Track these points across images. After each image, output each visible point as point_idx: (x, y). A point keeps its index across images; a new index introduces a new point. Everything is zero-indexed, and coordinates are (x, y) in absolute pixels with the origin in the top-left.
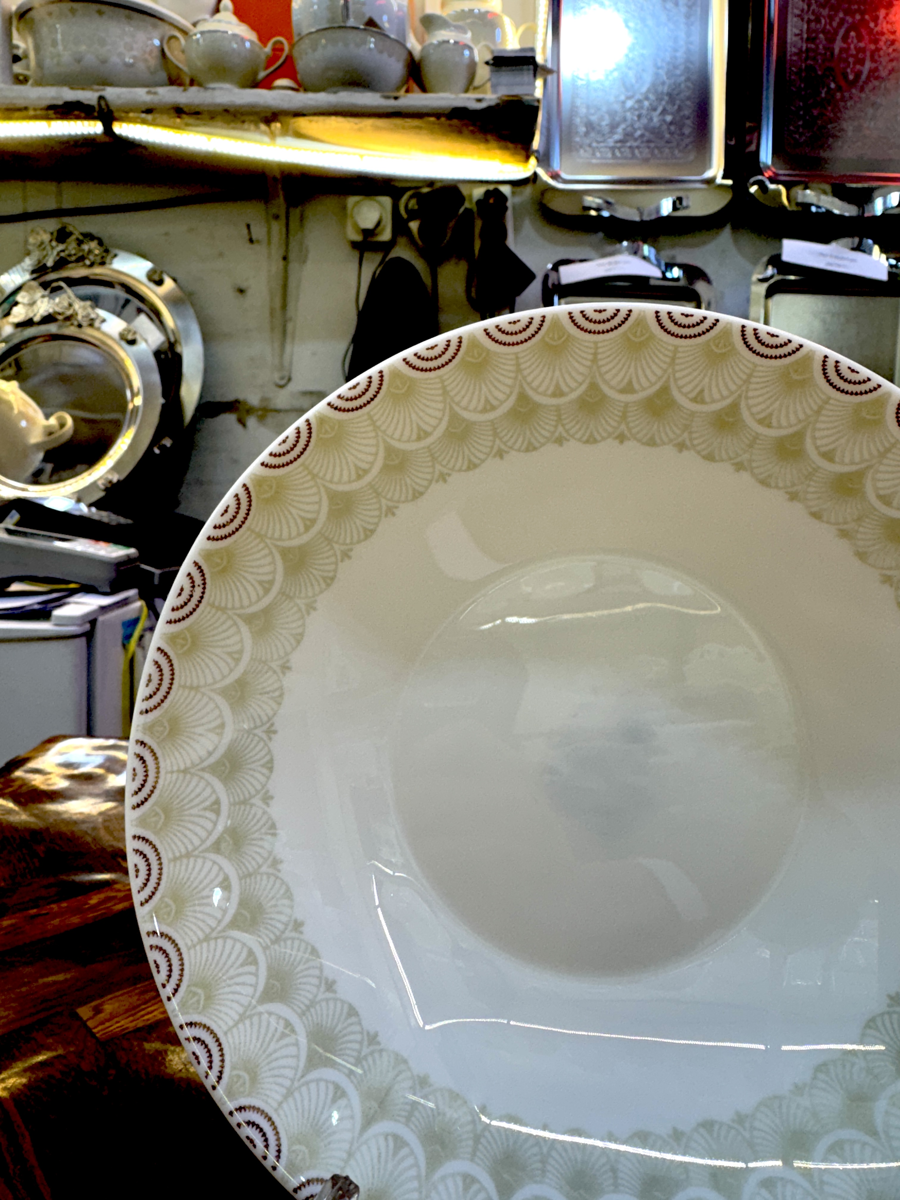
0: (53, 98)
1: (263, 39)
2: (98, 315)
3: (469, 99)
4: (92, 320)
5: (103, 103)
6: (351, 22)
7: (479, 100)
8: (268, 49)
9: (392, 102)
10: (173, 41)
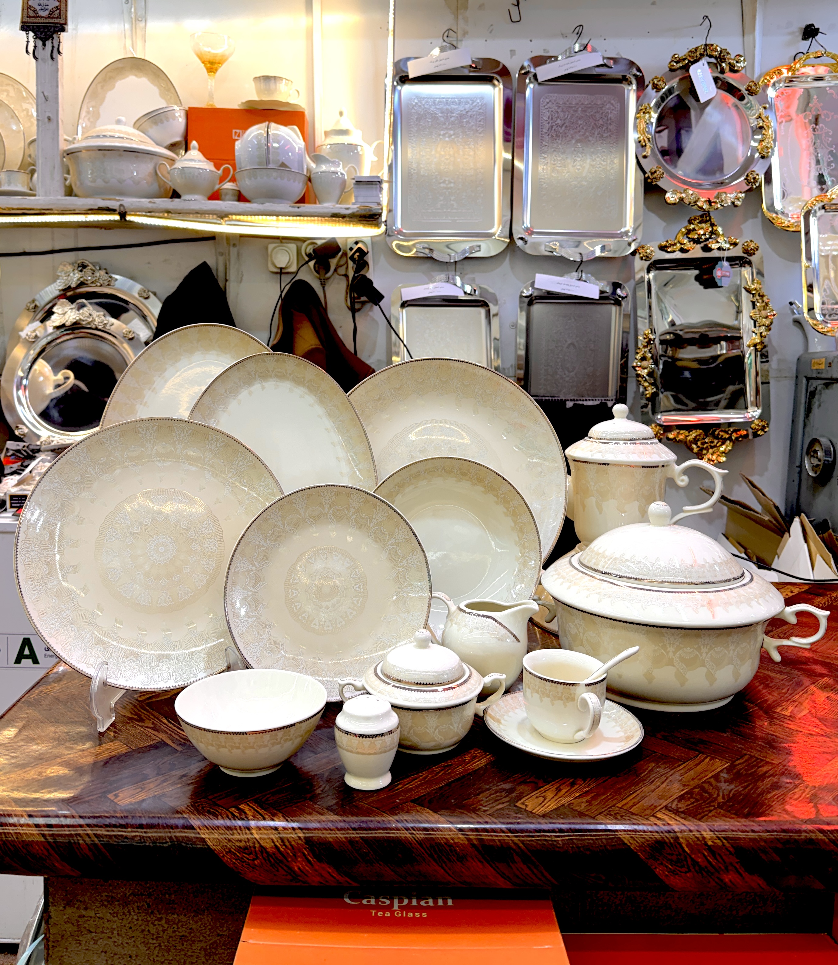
0: (92, 205)
1: (218, 168)
2: (108, 321)
3: (341, 208)
4: (105, 324)
5: (122, 208)
6: (271, 166)
7: (347, 209)
8: (220, 172)
9: (296, 210)
10: (162, 166)
